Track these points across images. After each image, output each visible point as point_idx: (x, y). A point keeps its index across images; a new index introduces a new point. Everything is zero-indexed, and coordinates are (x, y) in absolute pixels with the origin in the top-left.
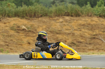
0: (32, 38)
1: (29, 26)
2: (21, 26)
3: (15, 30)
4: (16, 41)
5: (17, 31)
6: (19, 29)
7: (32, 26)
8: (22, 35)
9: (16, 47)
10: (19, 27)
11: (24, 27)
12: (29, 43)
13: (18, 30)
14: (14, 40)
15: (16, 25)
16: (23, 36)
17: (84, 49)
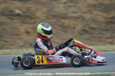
0: (31, 26)
1: (24, 10)
2: (14, 10)
3: (7, 16)
4: (11, 31)
5: (10, 17)
6: (11, 13)
7: (28, 9)
8: (17, 22)
9: (12, 38)
10: (11, 11)
11: (18, 11)
12: (28, 33)
13: (11, 15)
14: (8, 29)
15: (7, 8)
16: (19, 24)
17: (100, 38)
